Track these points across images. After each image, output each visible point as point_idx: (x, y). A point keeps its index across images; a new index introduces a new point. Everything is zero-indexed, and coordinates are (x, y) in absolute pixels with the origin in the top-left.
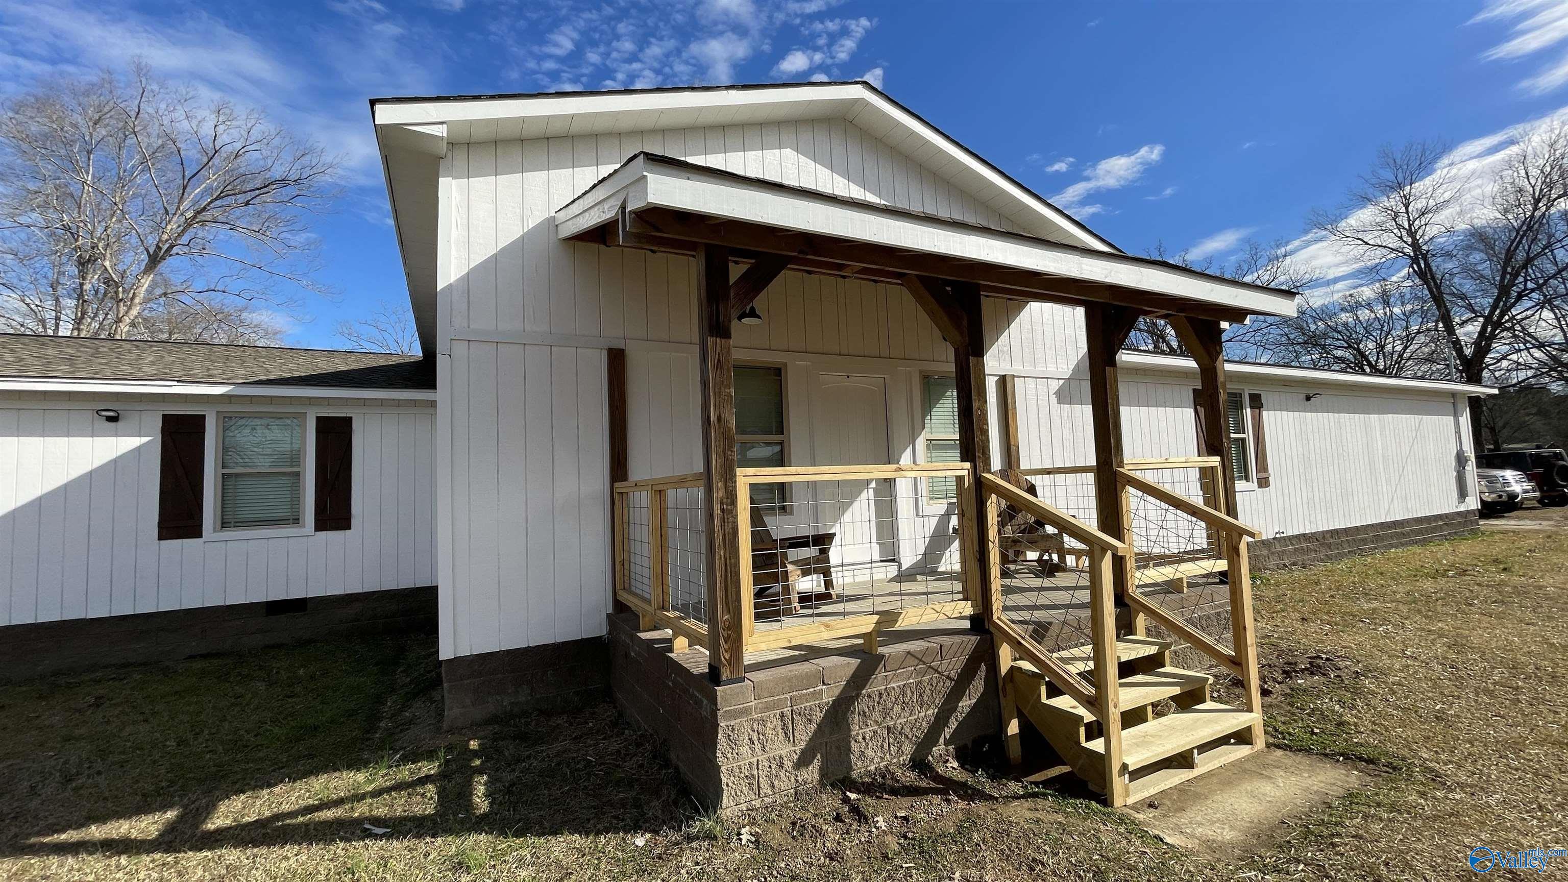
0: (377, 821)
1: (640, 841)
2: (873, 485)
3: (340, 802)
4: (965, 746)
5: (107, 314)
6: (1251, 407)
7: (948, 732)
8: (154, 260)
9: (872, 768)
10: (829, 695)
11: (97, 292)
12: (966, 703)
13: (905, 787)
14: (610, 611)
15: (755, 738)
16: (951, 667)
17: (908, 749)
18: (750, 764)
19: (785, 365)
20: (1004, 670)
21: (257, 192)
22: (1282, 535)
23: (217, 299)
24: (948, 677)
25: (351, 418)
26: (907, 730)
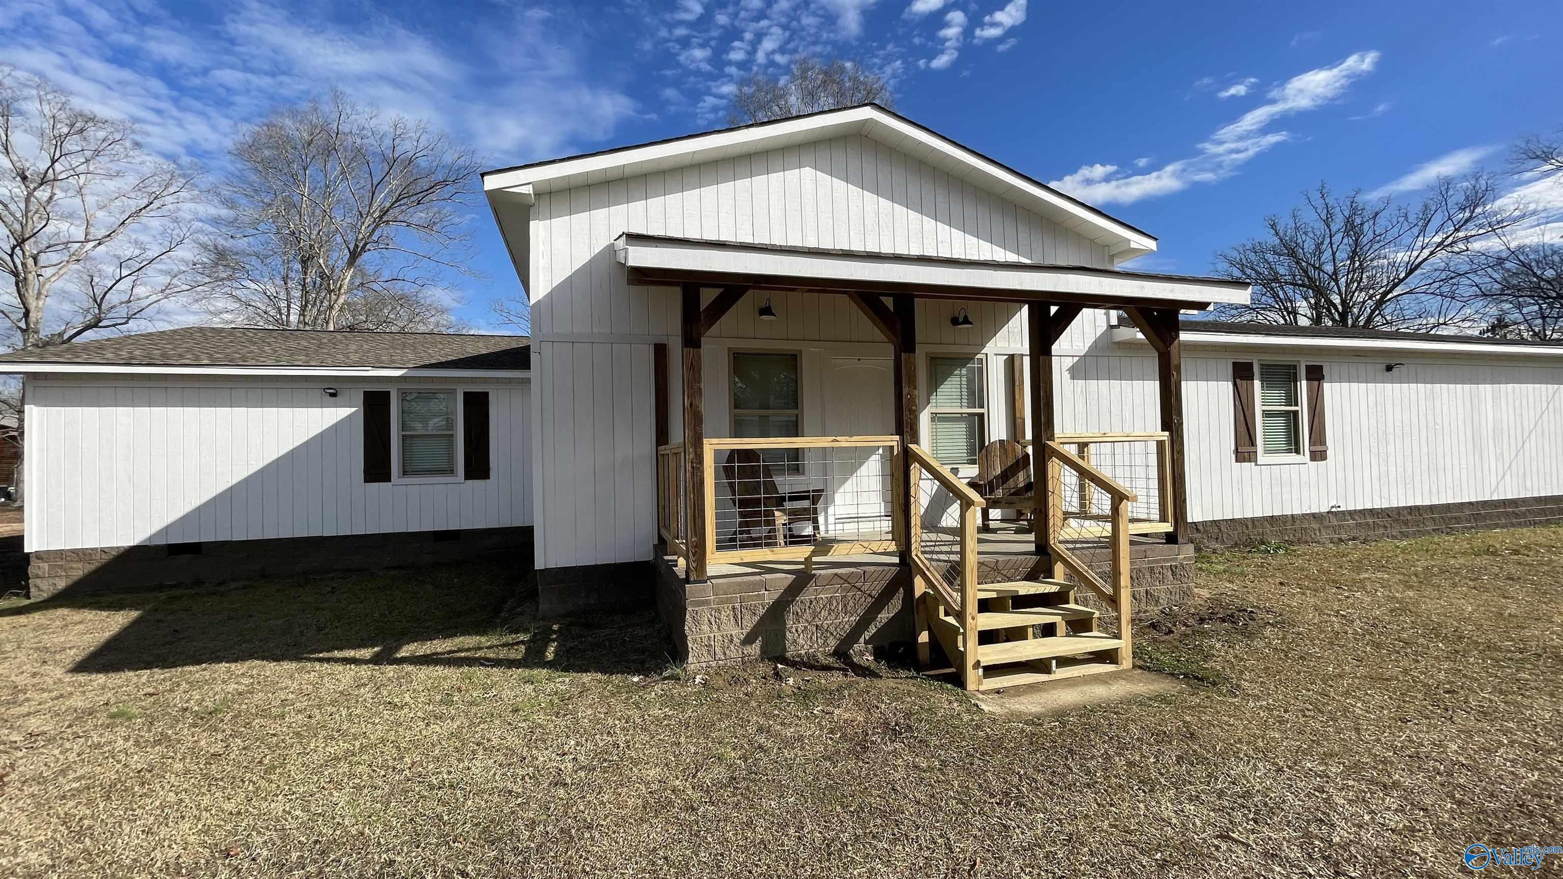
0: (488, 660)
1: (636, 679)
2: (881, 451)
3: (468, 650)
4: (882, 647)
5: (322, 302)
6: (1307, 379)
7: (867, 635)
8: (354, 256)
9: (803, 652)
10: (769, 598)
11: (315, 283)
12: (884, 616)
13: (822, 666)
14: (656, 542)
15: (713, 620)
16: (872, 588)
17: (833, 643)
18: (709, 637)
19: (801, 351)
20: (917, 594)
21: (426, 193)
22: (1339, 509)
23: (398, 288)
24: (870, 595)
25: (488, 393)
26: (832, 629)
